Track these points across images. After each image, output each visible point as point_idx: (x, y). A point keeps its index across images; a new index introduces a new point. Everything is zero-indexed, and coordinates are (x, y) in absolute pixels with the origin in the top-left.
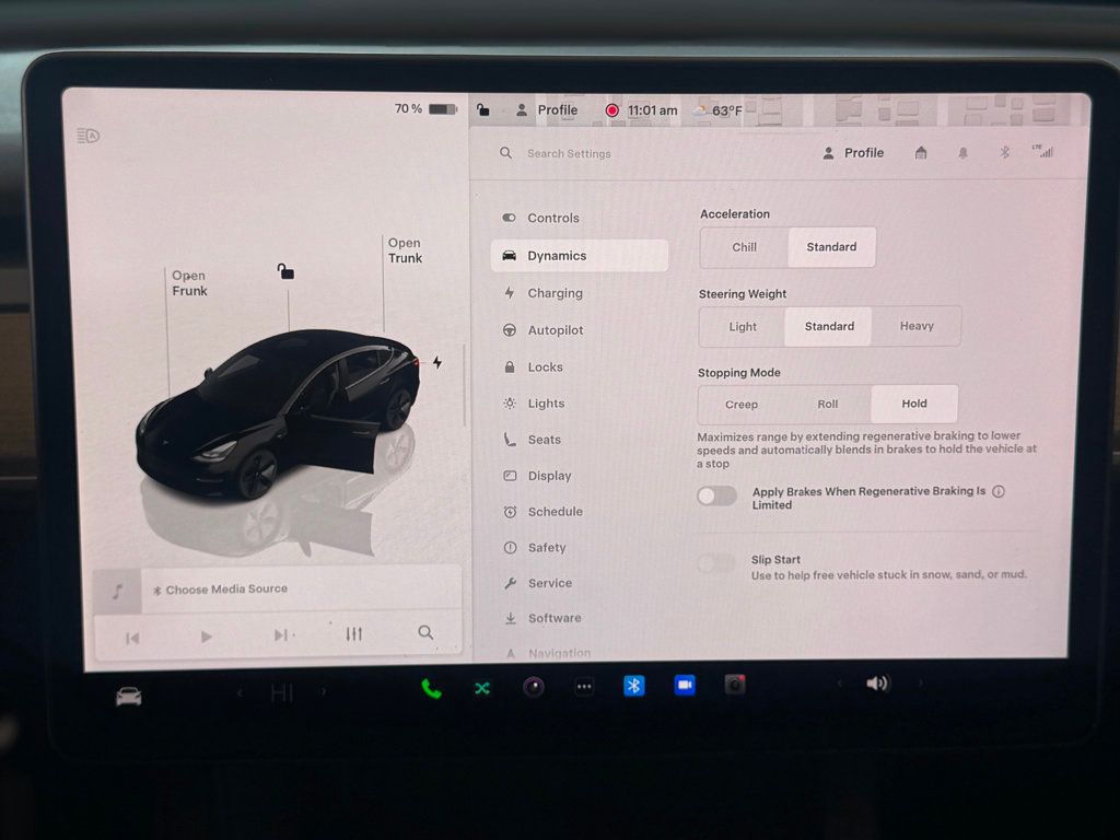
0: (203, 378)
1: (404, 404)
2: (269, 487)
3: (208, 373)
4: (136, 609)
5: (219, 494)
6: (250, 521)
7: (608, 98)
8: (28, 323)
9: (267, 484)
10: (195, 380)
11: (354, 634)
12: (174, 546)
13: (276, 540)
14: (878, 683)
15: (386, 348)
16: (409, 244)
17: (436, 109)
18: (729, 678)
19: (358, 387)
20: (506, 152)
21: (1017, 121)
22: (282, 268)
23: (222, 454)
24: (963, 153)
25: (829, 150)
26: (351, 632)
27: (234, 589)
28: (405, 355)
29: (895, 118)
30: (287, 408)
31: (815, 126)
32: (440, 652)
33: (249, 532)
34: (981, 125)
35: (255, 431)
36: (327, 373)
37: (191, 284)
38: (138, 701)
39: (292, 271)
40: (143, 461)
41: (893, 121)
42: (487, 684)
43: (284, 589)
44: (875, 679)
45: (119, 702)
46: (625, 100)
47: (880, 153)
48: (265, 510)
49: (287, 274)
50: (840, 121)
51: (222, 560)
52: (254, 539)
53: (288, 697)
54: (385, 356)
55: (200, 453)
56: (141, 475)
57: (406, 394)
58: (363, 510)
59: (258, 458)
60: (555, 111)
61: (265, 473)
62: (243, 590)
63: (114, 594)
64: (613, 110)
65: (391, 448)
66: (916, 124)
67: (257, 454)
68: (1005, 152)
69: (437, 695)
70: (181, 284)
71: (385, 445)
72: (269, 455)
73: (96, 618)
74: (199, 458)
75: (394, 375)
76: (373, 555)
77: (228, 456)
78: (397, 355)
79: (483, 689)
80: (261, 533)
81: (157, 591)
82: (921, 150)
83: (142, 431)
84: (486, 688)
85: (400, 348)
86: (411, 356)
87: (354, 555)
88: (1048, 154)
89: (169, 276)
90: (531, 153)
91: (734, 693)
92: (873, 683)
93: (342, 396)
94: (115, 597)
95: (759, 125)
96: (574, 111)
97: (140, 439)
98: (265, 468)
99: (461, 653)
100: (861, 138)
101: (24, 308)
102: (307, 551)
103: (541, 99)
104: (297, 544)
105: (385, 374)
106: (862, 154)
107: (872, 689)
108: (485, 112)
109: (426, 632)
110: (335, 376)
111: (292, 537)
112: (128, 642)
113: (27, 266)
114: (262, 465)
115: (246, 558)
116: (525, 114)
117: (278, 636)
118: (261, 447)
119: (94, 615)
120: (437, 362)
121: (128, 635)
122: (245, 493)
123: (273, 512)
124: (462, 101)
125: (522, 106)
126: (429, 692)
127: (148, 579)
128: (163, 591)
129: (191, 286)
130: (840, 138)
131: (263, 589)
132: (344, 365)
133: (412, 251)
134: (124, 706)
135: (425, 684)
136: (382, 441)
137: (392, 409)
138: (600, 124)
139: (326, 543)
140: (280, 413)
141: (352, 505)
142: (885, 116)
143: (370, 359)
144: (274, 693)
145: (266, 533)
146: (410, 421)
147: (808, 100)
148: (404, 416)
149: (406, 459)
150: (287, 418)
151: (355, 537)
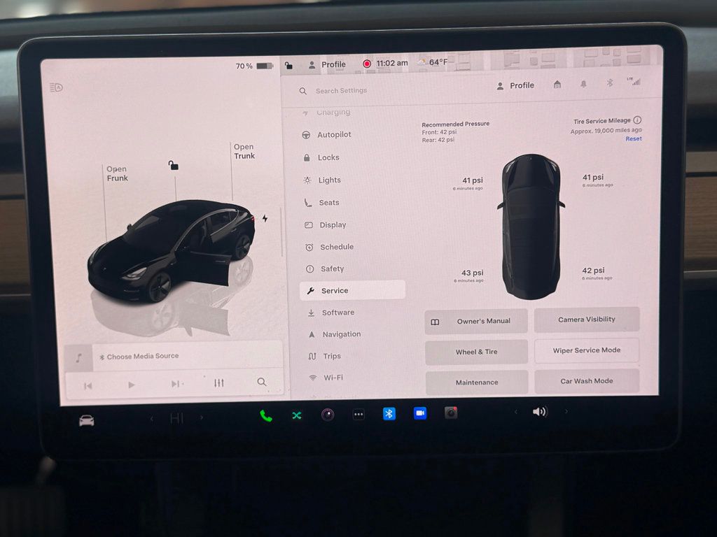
0: (127, 230)
1: (246, 244)
2: (166, 295)
3: (129, 227)
4: (89, 368)
5: (137, 299)
6: (155, 316)
7: (364, 57)
8: (24, 205)
9: (165, 293)
10: (122, 231)
11: (218, 383)
12: (112, 331)
13: (172, 326)
14: (540, 412)
15: (234, 210)
16: (246, 147)
17: (260, 66)
18: (447, 409)
19: (218, 234)
20: (303, 91)
21: (617, 63)
22: (171, 163)
23: (138, 275)
24: (584, 84)
25: (500, 84)
26: (217, 382)
27: (147, 356)
28: (246, 214)
29: (540, 63)
30: (176, 248)
31: (492, 70)
32: (270, 393)
33: (155, 321)
34: (594, 66)
35: (158, 261)
36: (199, 226)
37: (117, 174)
38: (92, 423)
39: (177, 165)
40: (92, 280)
41: (539, 65)
42: (300, 413)
43: (177, 356)
44: (538, 409)
45: (81, 424)
46: (375, 57)
47: (532, 86)
48: (165, 308)
49: (175, 167)
50: (507, 67)
51: (141, 338)
52: (158, 326)
53: (180, 422)
54: (234, 215)
55: (126, 275)
56: (91, 288)
57: (247, 238)
58: (223, 308)
59: (160, 277)
60: (331, 65)
61: (164, 287)
62: (152, 357)
63: (77, 359)
64: (367, 64)
65: (238, 270)
66: (554, 67)
67: (159, 275)
68: (610, 83)
69: (269, 419)
70: (112, 174)
71: (235, 268)
72: (166, 276)
73: (67, 374)
74: (125, 278)
75: (239, 227)
76: (229, 335)
77: (142, 276)
78: (241, 214)
79: (297, 416)
80: (162, 322)
81: (102, 357)
82: (557, 82)
83: (91, 262)
84: (299, 416)
85: (243, 210)
86: (249, 215)
87: (219, 335)
88: (637, 83)
89: (105, 169)
90: (318, 91)
91: (451, 418)
92: (536, 412)
93: (209, 239)
94: (78, 361)
95: (457, 70)
96: (343, 65)
97: (90, 267)
98: (164, 283)
99: (284, 394)
100: (520, 76)
101: (22, 197)
102: (190, 333)
103: (324, 58)
104: (184, 329)
105: (234, 226)
106: (520, 86)
107: (536, 415)
108: (290, 67)
109: (262, 382)
110: (204, 227)
111: (181, 325)
112: (85, 388)
113: (23, 173)
114: (162, 281)
115: (154, 337)
116: (314, 67)
117: (174, 384)
118: (162, 270)
119: (65, 372)
120: (265, 218)
121: (85, 384)
122: (153, 298)
123: (169, 310)
124: (276, 61)
125: (312, 63)
126: (264, 418)
127: (97, 350)
128: (105, 357)
129: (118, 175)
130: (507, 77)
131: (164, 356)
132: (209, 221)
133: (249, 152)
134: (83, 426)
135: (262, 413)
136: (233, 267)
137: (239, 247)
138: (360, 72)
139: (201, 328)
140: (172, 251)
141: (216, 305)
142: (534, 63)
143: (224, 217)
144: (171, 418)
145: (165, 323)
146: (249, 254)
147: (487, 54)
148: (246, 251)
149: (248, 277)
150: (176, 253)
151: (218, 324)
